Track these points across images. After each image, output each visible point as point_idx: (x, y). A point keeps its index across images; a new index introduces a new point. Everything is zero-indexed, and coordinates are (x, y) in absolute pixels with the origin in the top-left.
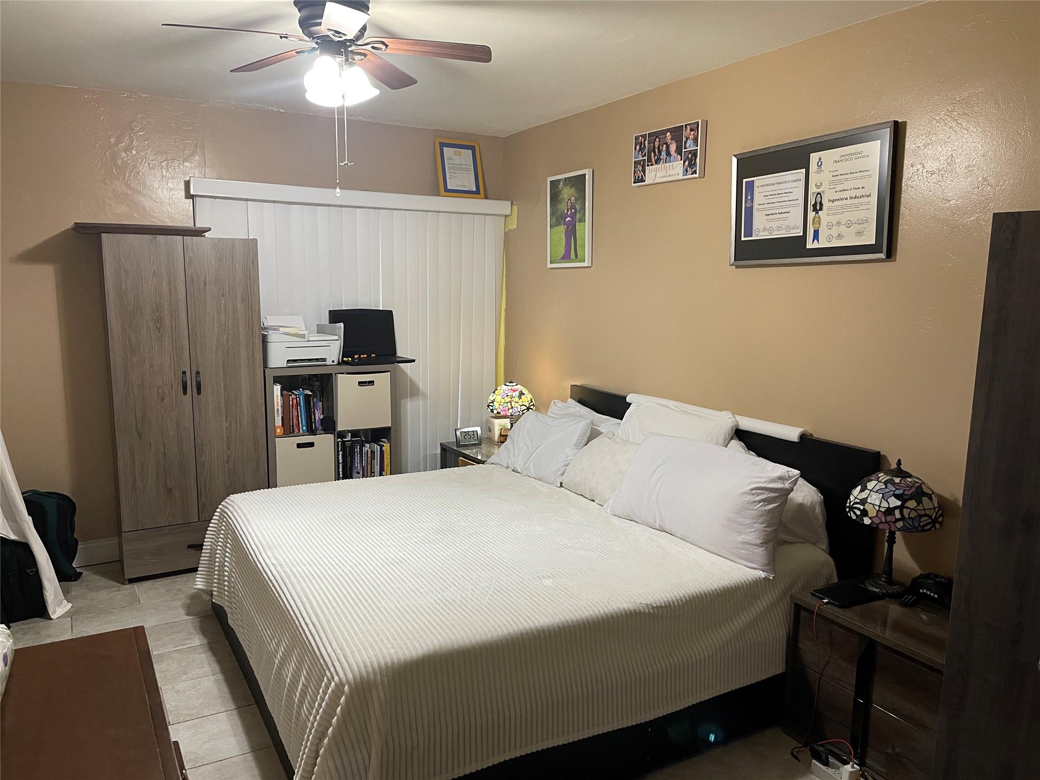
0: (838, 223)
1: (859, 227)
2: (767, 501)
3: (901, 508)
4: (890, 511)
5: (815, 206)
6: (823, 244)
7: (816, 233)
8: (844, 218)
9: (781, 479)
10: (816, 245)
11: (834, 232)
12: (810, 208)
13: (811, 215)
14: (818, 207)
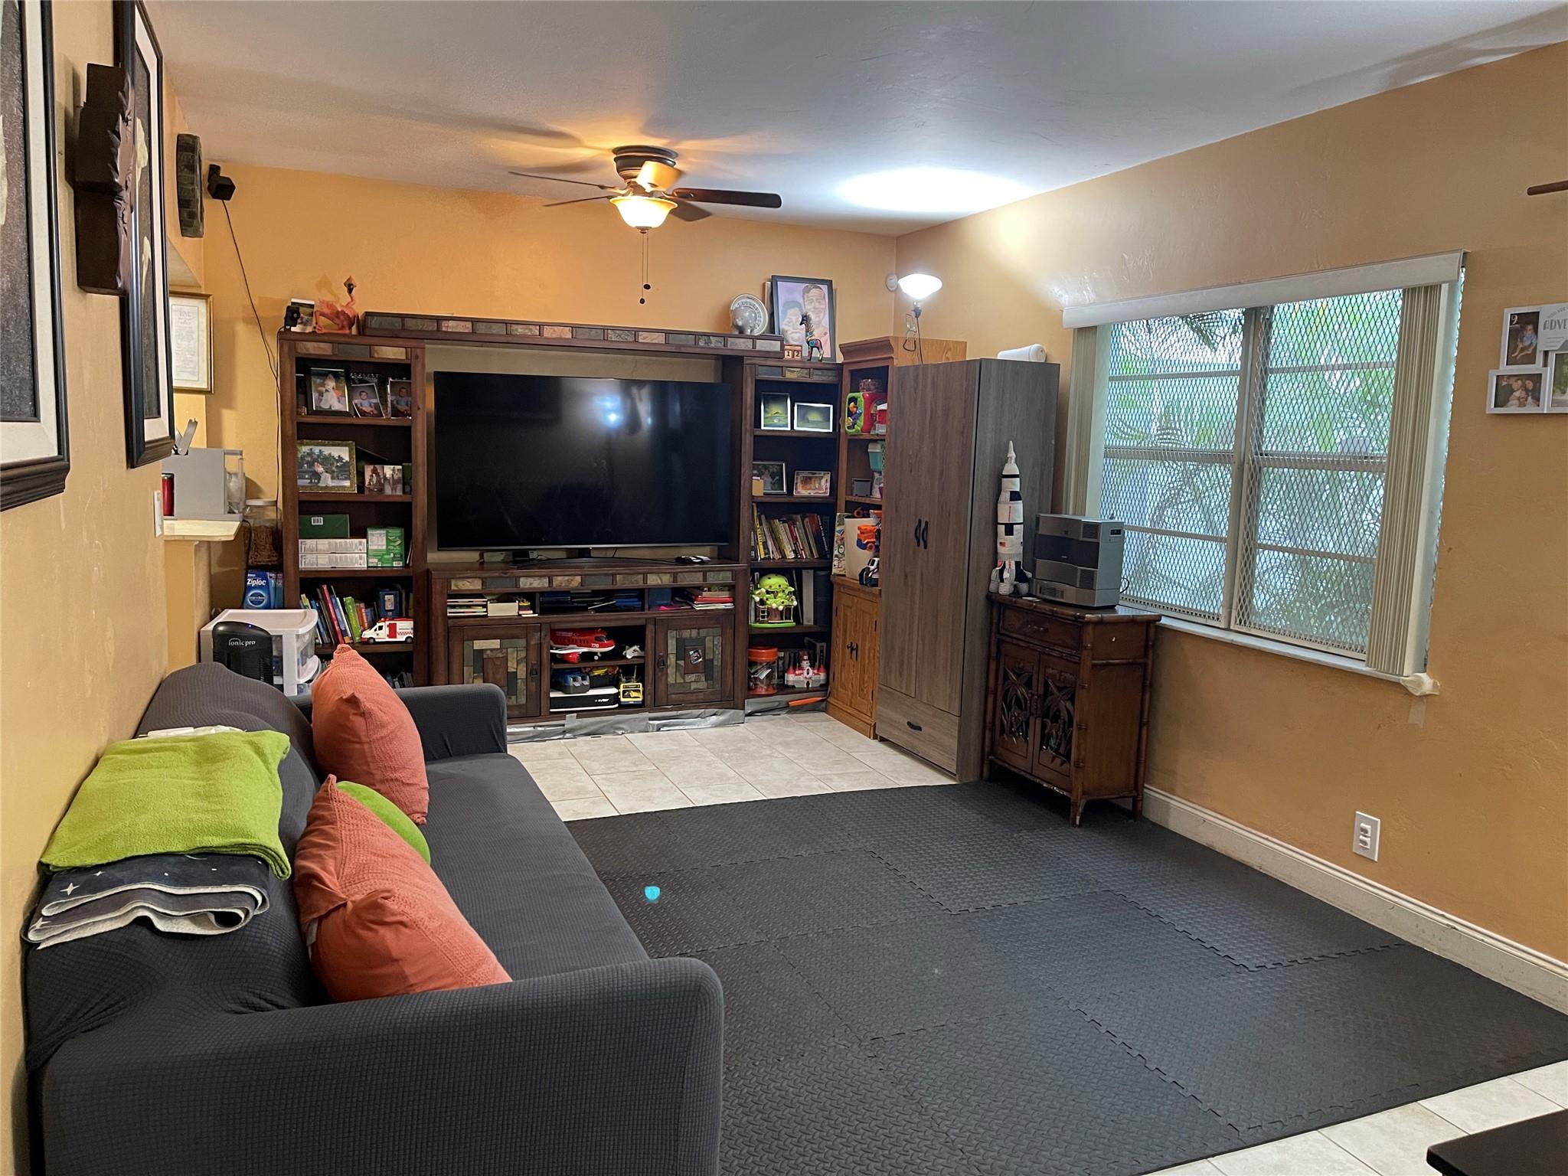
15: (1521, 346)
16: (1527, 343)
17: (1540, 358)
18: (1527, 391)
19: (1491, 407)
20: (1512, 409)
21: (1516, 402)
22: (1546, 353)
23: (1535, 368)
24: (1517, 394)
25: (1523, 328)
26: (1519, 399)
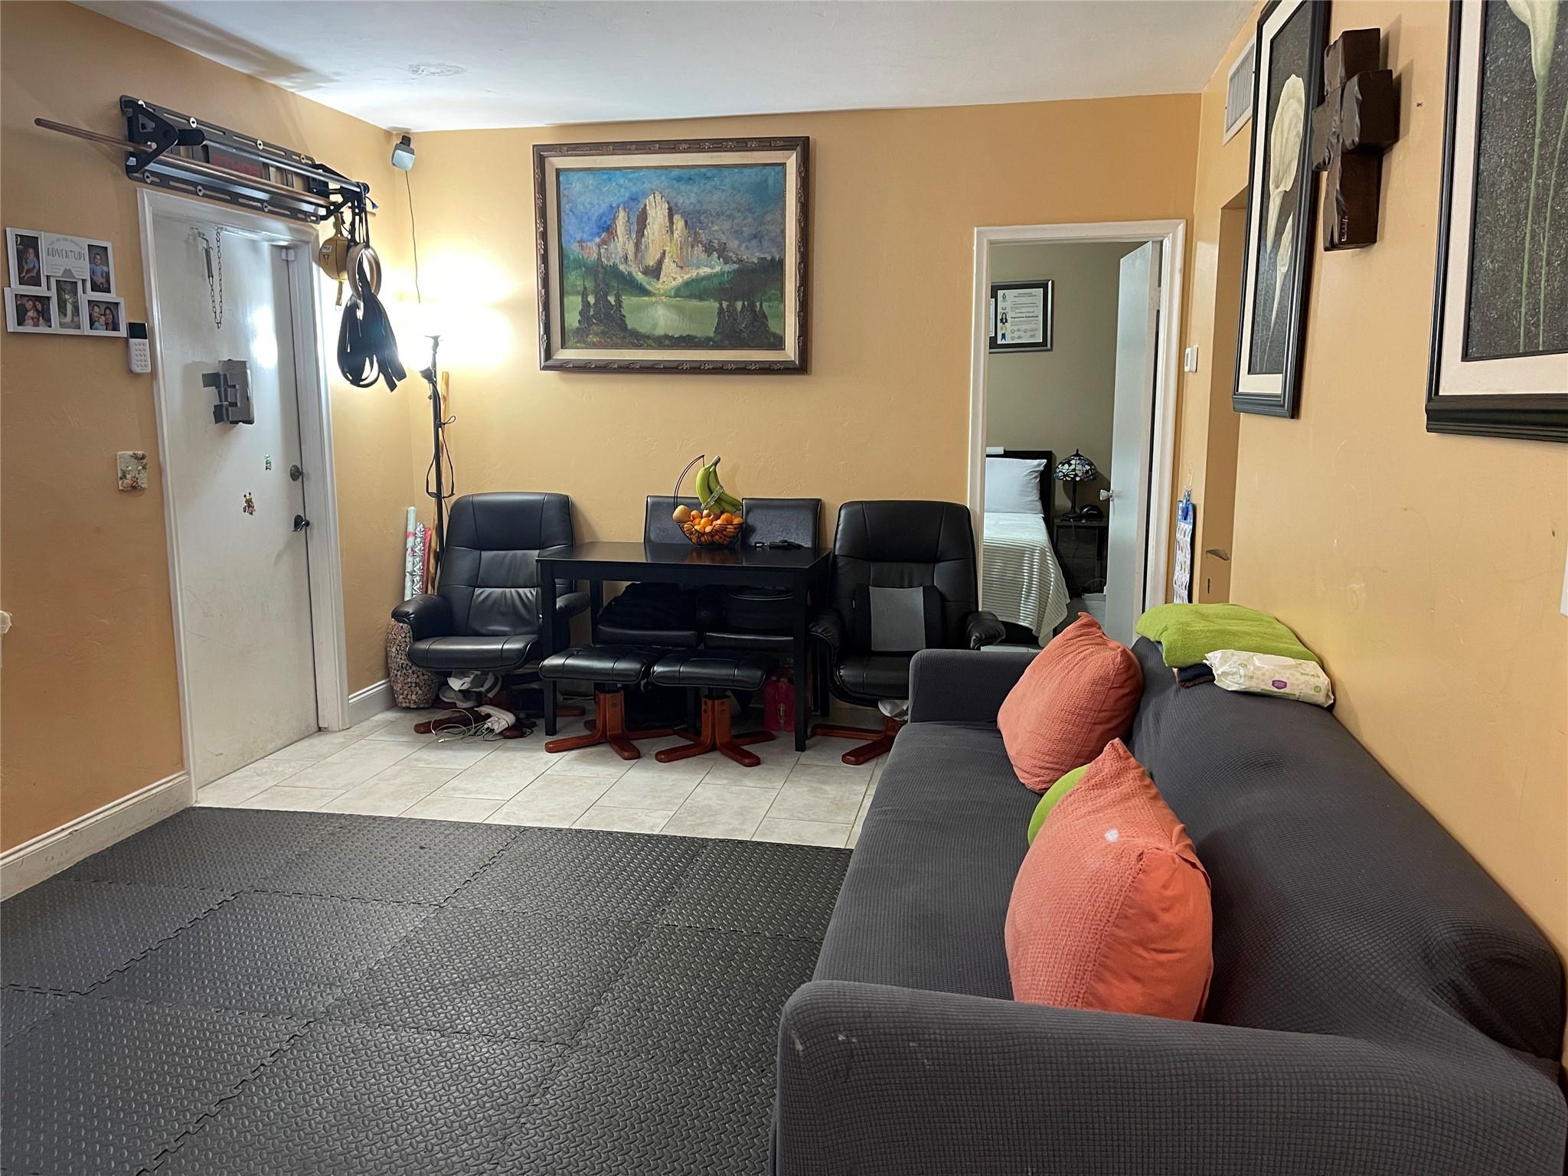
0: (1018, 330)
1: (1033, 333)
2: (1036, 478)
3: (1091, 469)
4: (1087, 472)
5: (1002, 320)
6: (1008, 341)
7: (1004, 336)
8: (1023, 327)
9: (1039, 465)
10: (1004, 342)
11: (1016, 334)
12: (999, 321)
13: (999, 324)
14: (1004, 321)
15: (26, 268)
16: (31, 266)
17: (43, 280)
18: (37, 310)
19: (12, 326)
20: (28, 328)
21: (31, 321)
22: (48, 277)
23: (40, 291)
24: (31, 314)
25: (26, 250)
26: (33, 319)
